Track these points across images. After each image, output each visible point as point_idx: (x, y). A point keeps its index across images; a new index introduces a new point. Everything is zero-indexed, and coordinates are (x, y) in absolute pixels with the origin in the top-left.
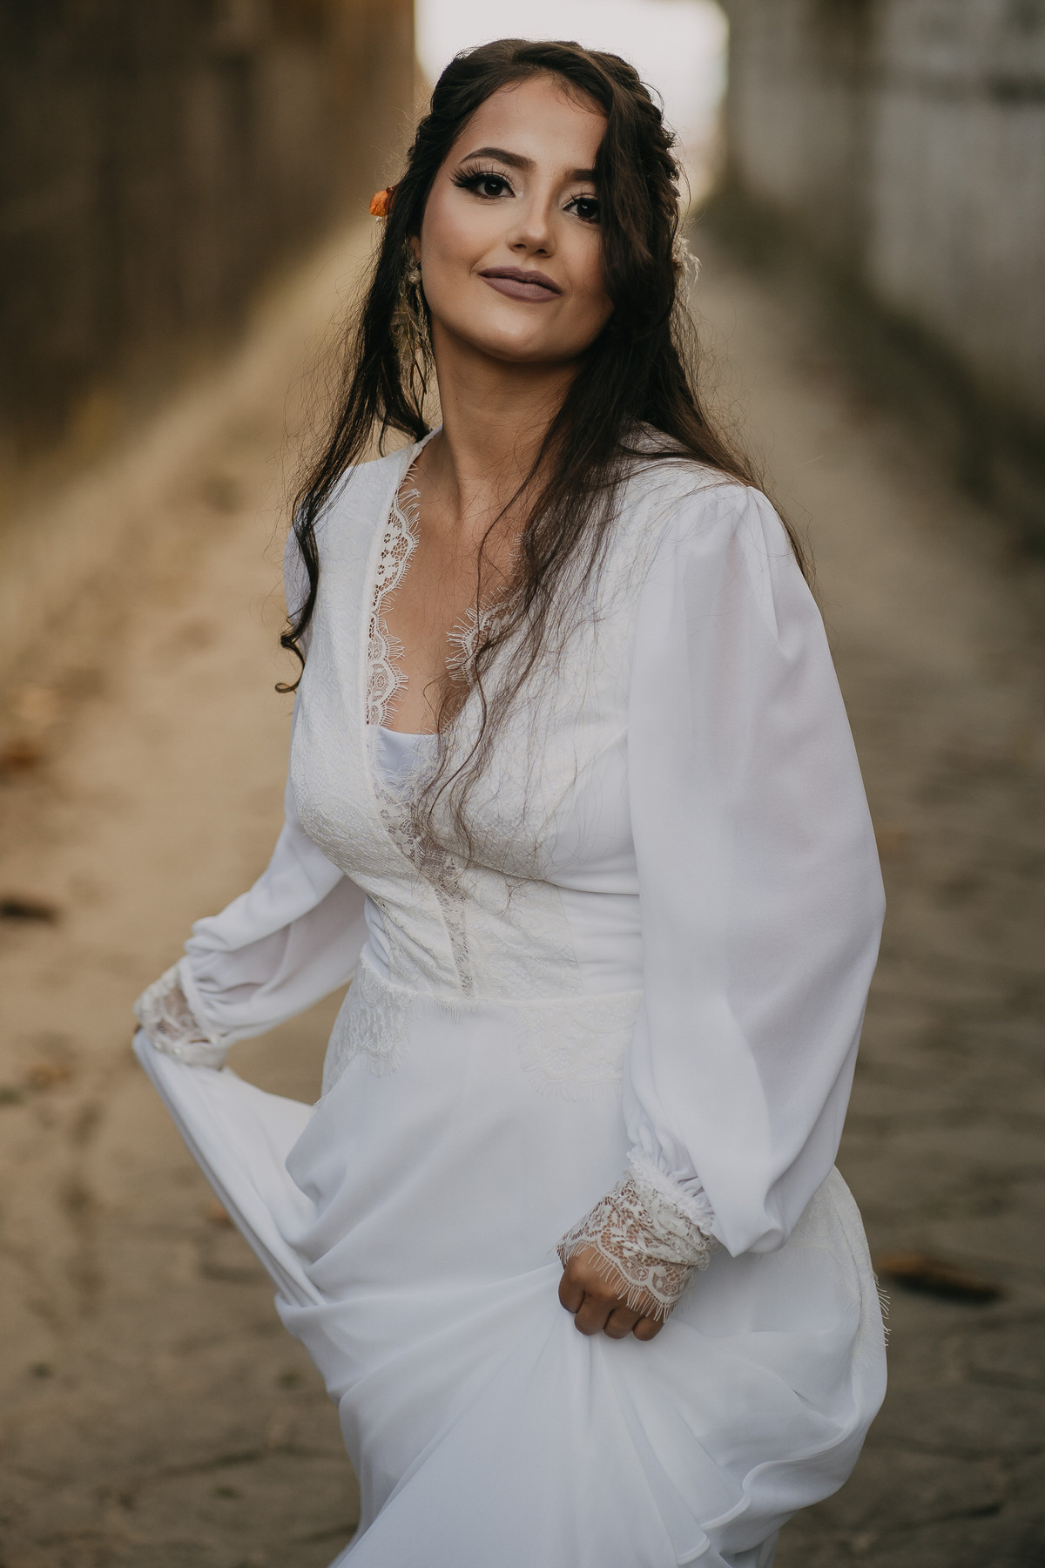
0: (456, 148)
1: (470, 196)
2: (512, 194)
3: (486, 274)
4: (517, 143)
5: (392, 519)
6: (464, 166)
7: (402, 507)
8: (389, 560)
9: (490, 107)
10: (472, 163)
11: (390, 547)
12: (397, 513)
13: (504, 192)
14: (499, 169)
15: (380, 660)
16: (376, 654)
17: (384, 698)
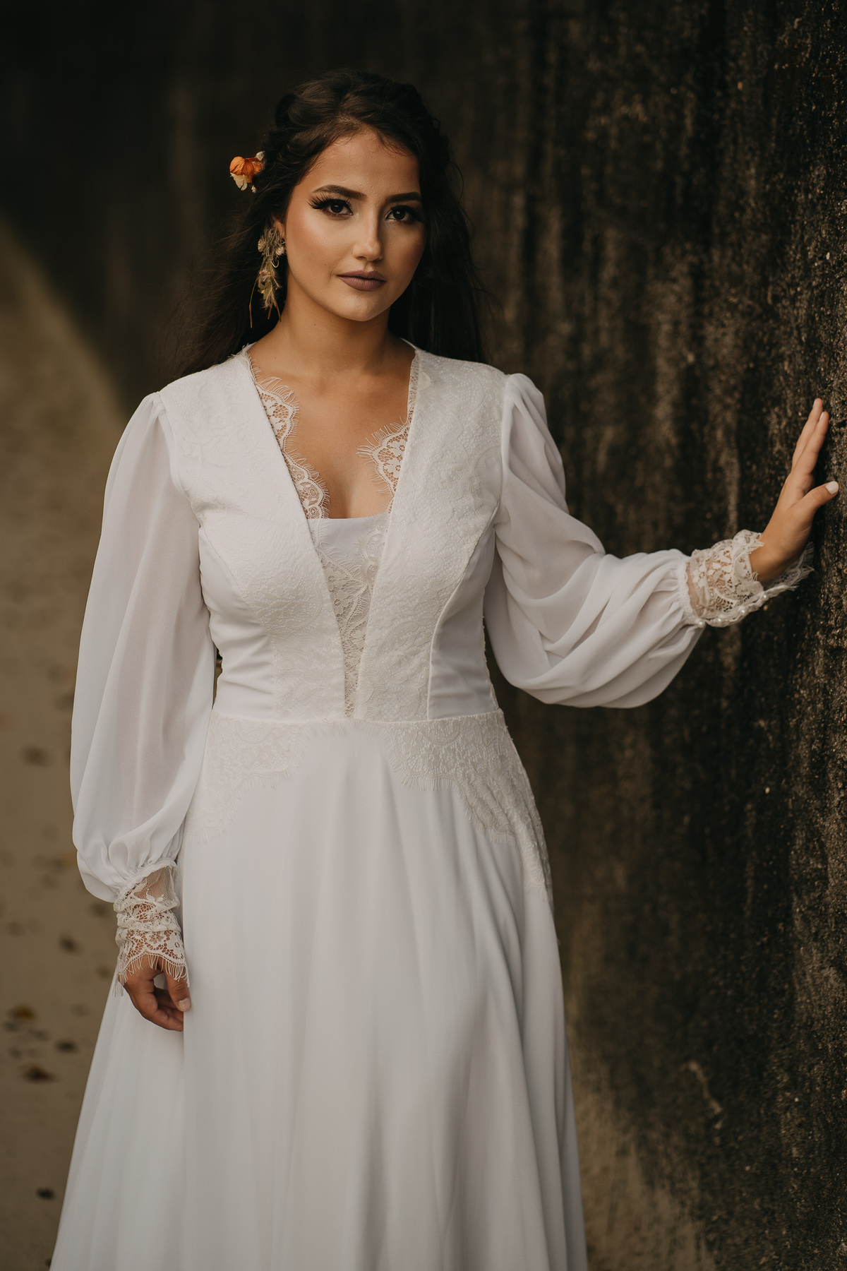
1: (325, 216)
2: (353, 214)
3: (343, 276)
10: (322, 192)
14: (343, 198)
15: (306, 480)
16: (299, 477)
17: (319, 502)
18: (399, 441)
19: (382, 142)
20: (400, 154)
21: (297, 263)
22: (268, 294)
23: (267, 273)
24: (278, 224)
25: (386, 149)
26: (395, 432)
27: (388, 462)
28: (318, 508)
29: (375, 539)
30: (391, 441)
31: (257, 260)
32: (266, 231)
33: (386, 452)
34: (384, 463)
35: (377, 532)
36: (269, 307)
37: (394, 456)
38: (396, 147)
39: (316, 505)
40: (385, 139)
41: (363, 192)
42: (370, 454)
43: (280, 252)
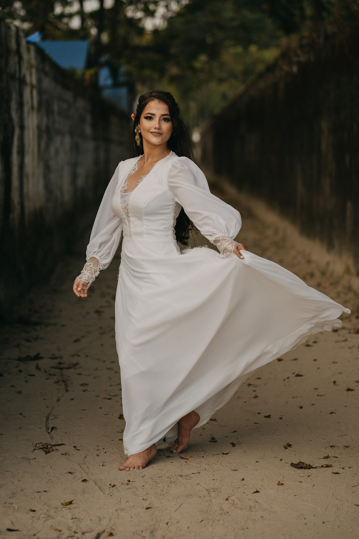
0: (144, 112)
1: (147, 120)
2: (153, 119)
3: (151, 132)
4: (153, 111)
5: (135, 165)
6: (145, 115)
7: (137, 164)
8: (133, 171)
9: (148, 106)
10: (147, 115)
11: (133, 169)
12: (136, 165)
13: (152, 119)
14: (150, 115)
15: (126, 184)
20: (164, 105)
22: (138, 142)
23: (137, 137)
24: (139, 125)
25: (160, 104)
31: (135, 134)
32: (136, 127)
36: (139, 146)
43: (139, 132)
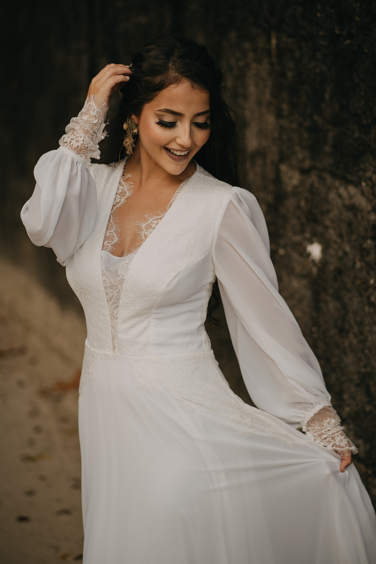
15: (112, 231)
16: (111, 229)
17: (112, 244)
18: (157, 221)
19: (193, 87)
20: (202, 93)
21: (144, 139)
22: (129, 149)
24: (134, 117)
25: (195, 90)
26: (159, 215)
27: (148, 230)
28: (110, 246)
29: (125, 265)
30: (154, 220)
32: (128, 119)
33: (149, 225)
34: (146, 230)
35: (127, 262)
36: (129, 154)
37: (152, 228)
38: (200, 90)
39: (109, 245)
40: (194, 85)
41: (183, 112)
42: (141, 225)
